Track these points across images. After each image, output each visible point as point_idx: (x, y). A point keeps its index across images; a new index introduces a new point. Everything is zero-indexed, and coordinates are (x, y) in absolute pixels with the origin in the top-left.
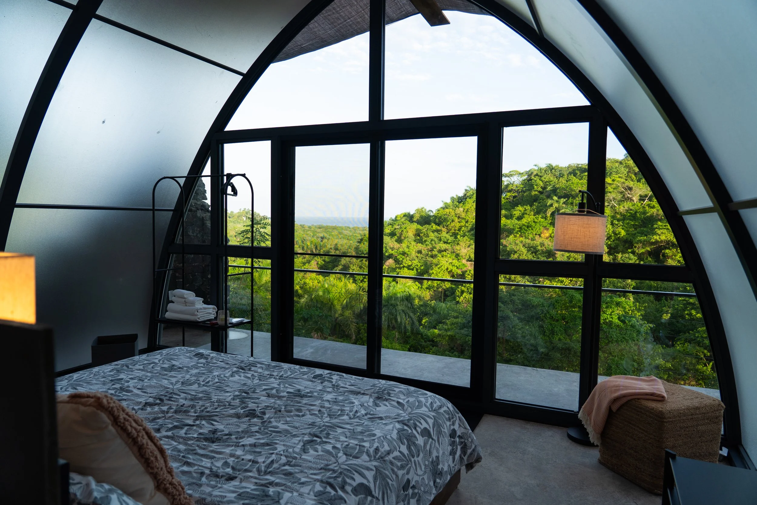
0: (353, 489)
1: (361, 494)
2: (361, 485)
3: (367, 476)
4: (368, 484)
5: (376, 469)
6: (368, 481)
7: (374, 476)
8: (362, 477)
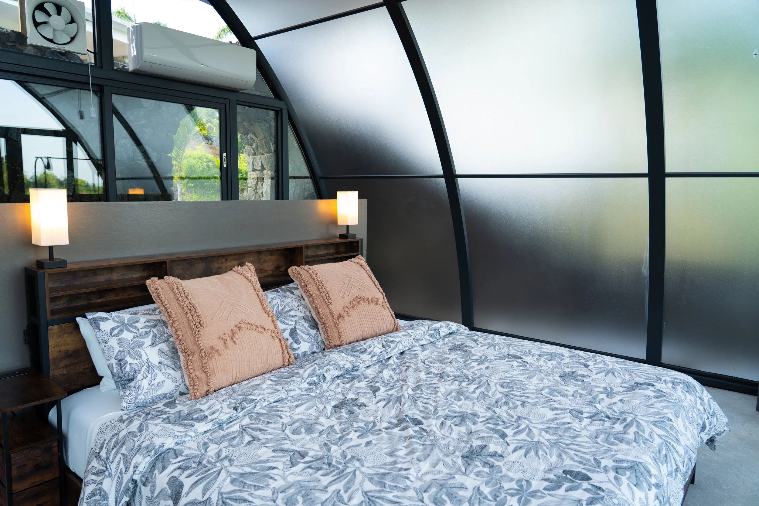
0: (176, 477)
1: (170, 488)
2: (181, 485)
3: (193, 491)
4: (183, 494)
5: (206, 501)
6: (187, 494)
7: (196, 499)
8: (192, 485)
